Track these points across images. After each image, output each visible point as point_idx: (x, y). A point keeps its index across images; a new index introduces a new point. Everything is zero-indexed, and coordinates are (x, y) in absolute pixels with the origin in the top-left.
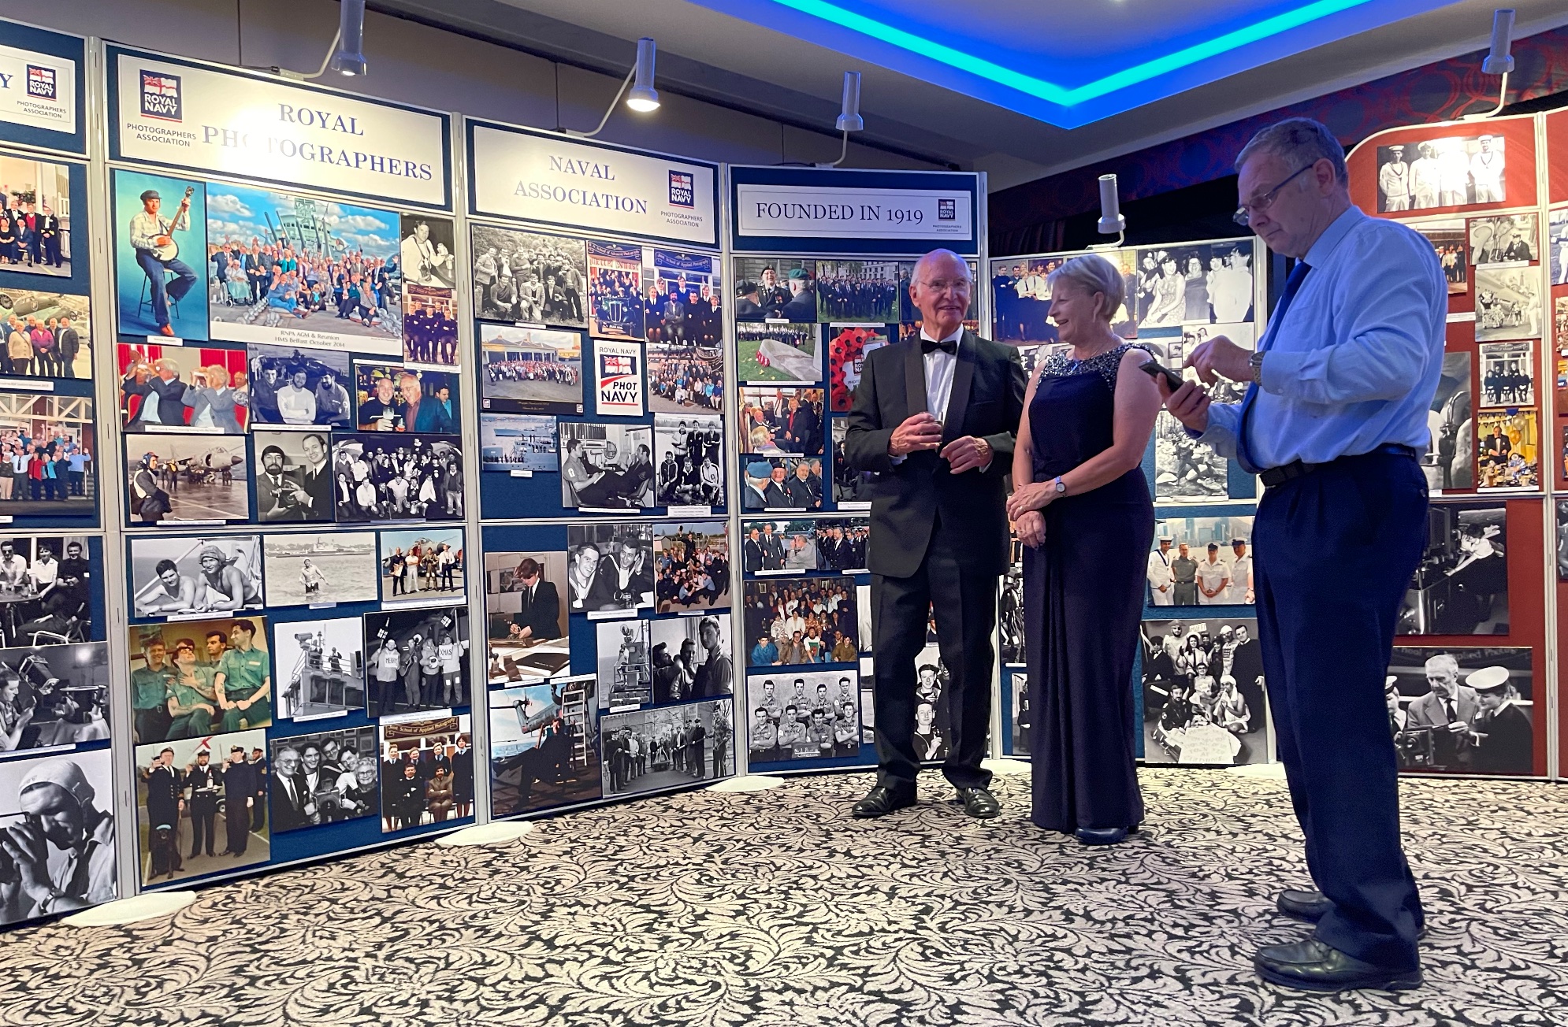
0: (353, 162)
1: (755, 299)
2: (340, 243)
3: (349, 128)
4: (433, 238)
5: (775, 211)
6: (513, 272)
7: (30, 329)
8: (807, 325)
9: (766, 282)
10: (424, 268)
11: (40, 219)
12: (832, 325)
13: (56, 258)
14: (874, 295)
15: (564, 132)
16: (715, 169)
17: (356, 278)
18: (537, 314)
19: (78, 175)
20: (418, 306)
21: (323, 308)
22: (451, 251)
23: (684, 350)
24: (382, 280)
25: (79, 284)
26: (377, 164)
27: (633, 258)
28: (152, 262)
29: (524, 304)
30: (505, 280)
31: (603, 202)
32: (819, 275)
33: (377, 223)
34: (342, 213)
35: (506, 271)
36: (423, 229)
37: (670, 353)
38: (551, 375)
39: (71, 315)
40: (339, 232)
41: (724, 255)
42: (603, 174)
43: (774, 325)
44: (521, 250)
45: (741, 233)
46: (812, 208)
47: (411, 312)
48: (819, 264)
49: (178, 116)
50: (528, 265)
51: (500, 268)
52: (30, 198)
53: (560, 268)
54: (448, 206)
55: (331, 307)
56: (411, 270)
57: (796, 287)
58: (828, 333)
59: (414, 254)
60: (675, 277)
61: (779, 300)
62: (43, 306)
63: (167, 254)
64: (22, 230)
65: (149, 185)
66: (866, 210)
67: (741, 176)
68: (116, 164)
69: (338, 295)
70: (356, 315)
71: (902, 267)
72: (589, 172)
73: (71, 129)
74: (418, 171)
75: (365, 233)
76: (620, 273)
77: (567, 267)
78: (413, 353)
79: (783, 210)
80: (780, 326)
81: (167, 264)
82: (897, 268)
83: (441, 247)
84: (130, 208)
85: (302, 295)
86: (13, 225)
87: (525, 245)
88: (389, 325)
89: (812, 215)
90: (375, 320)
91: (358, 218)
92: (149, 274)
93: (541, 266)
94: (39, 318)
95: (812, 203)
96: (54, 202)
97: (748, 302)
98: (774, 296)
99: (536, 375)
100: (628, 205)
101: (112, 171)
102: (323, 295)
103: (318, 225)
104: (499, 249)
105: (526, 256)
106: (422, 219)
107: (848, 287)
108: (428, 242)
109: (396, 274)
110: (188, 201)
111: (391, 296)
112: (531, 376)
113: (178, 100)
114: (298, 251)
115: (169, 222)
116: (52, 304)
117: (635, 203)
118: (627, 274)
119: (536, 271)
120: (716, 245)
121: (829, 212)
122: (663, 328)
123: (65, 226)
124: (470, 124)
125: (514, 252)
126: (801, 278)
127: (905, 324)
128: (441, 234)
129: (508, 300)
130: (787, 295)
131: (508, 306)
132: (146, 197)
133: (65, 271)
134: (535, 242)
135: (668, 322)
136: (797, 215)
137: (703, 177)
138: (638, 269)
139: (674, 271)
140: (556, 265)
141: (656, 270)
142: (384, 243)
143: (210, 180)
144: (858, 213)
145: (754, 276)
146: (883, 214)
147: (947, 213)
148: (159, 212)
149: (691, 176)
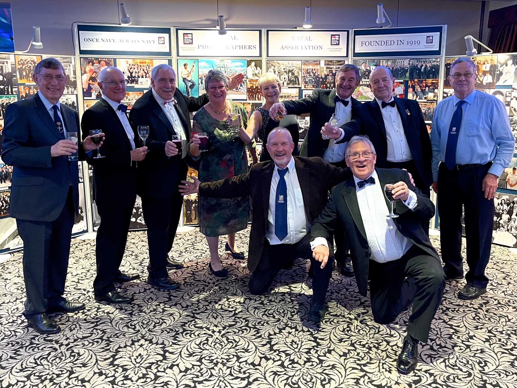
0: (235, 48)
2: (231, 70)
3: (234, 39)
5: (367, 44)
9: (363, 67)
10: (253, 74)
14: (400, 71)
15: (296, 28)
16: (348, 32)
18: (285, 84)
19: (170, 61)
20: (251, 85)
22: (261, 68)
26: (241, 47)
27: (317, 64)
29: (282, 82)
31: (308, 48)
33: (241, 63)
34: (231, 62)
36: (253, 64)
40: (230, 67)
41: (350, 60)
42: (308, 39)
44: (281, 66)
45: (356, 52)
46: (380, 42)
47: (249, 87)
48: (381, 61)
49: (192, 43)
50: (283, 70)
51: (275, 72)
54: (261, 56)
56: (250, 76)
57: (373, 69)
60: (332, 68)
61: (367, 73)
66: (399, 42)
67: (357, 33)
68: (178, 58)
70: (234, 89)
71: (411, 61)
72: (304, 39)
73: (169, 51)
74: (252, 47)
75: (237, 67)
76: (312, 70)
77: (295, 69)
78: (249, 98)
79: (370, 43)
81: (189, 81)
83: (258, 68)
87: (282, 64)
88: (243, 91)
89: (380, 44)
90: (239, 90)
91: (236, 63)
92: (186, 84)
93: (287, 70)
95: (380, 40)
98: (365, 72)
100: (316, 48)
101: (177, 60)
103: (225, 66)
105: (283, 68)
106: (253, 61)
110: (194, 65)
111: (244, 83)
113: (192, 39)
115: (190, 71)
117: (319, 47)
118: (315, 69)
119: (286, 72)
120: (347, 56)
121: (386, 43)
124: (268, 31)
125: (279, 67)
126: (375, 66)
127: (411, 80)
130: (369, 71)
132: (185, 65)
134: (286, 63)
135: (328, 83)
136: (375, 45)
137: (343, 35)
138: (319, 67)
139: (331, 66)
140: (292, 69)
141: (325, 67)
142: (242, 69)
143: (199, 58)
144: (396, 43)
145: (359, 66)
146: (405, 43)
147: (430, 41)
148: (188, 68)
149: (339, 35)
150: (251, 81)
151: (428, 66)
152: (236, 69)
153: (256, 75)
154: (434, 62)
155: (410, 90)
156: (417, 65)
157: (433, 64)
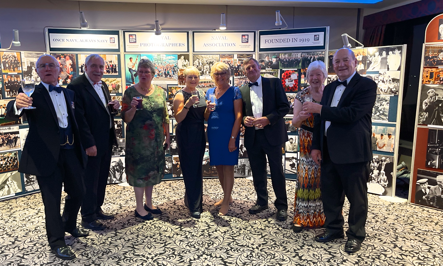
0: (168, 45)
1: (263, 64)
2: (165, 62)
3: (167, 38)
4: (185, 59)
5: (269, 41)
6: (202, 64)
7: (112, 85)
8: (276, 70)
9: (266, 59)
10: (183, 65)
11: (113, 65)
12: (283, 70)
13: (116, 72)
14: (295, 61)
15: (215, 30)
16: (255, 32)
17: (169, 69)
18: (207, 73)
19: (119, 56)
20: (181, 73)
21: (162, 76)
22: (189, 61)
23: (244, 78)
24: (174, 69)
25: (120, 76)
26: (173, 45)
27: (232, 57)
28: (131, 71)
29: (205, 71)
30: (200, 66)
31: (224, 45)
32: (280, 57)
33: (173, 57)
34: (166, 56)
35: (201, 64)
36: (183, 57)
37: (240, 78)
38: (210, 86)
39: (118, 82)
40: (165, 60)
41: (256, 54)
42: (225, 39)
43: (268, 70)
44: (204, 59)
45: (261, 48)
46: (279, 40)
47: (180, 75)
48: (280, 54)
49: (136, 42)
50: (206, 62)
51: (199, 63)
52: (111, 62)
53: (213, 62)
54: (188, 51)
55: (164, 76)
56: (180, 67)
57: (274, 60)
58: (282, 72)
59: (181, 62)
60: (243, 60)
61: (269, 64)
62: (114, 81)
63: (134, 69)
64: (110, 67)
65: (130, 56)
66: (294, 39)
67: (262, 33)
68: (125, 53)
69: (165, 73)
70: (168, 77)
71: (303, 54)
72: (221, 39)
73: (118, 48)
74: (182, 45)
75: (170, 60)
76: (228, 61)
77: (215, 61)
78: (180, 84)
79: (272, 41)
80: (269, 70)
81: (134, 71)
82: (302, 54)
83: (186, 60)
84: (128, 60)
85: (158, 74)
86: (109, 67)
87: (205, 57)
88: (175, 78)
89: (279, 42)
90: (172, 77)
91: (169, 57)
92: (131, 73)
93: (209, 62)
94: (113, 83)
95: (279, 39)
96: (115, 62)
97: (262, 65)
98: (268, 63)
99: (207, 86)
100: (231, 45)
101: (125, 54)
102: (162, 73)
103: (161, 59)
104: (199, 59)
105: (205, 60)
106: (182, 55)
107: (288, 60)
108: (184, 60)
109: (177, 67)
110: (138, 58)
111: (176, 72)
112: (206, 86)
113: (136, 39)
114: (157, 65)
115: (134, 63)
116: (115, 80)
117: (232, 44)
118: (230, 61)
119: (207, 63)
120: (254, 51)
121: (284, 41)
122: (239, 73)
123: (117, 66)
124: (193, 32)
125: (202, 59)
126: (275, 58)
127: (303, 69)
128: (187, 57)
129: (201, 70)
130: (271, 62)
131: (201, 71)
132: (130, 59)
133: (117, 74)
134: (207, 57)
135: (240, 71)
136: (275, 42)
137: (251, 35)
138: (233, 60)
139: (243, 59)
140: (212, 61)
141: (238, 59)
142: (174, 61)
143: (141, 54)
144: (291, 40)
145: (263, 58)
146: (298, 40)
147: (317, 39)
148: (133, 61)
149: (248, 35)
150: (181, 70)
151: (316, 58)
152: (170, 61)
153: (185, 66)
154: (320, 54)
155: (303, 76)
156: (307, 57)
157: (319, 56)
